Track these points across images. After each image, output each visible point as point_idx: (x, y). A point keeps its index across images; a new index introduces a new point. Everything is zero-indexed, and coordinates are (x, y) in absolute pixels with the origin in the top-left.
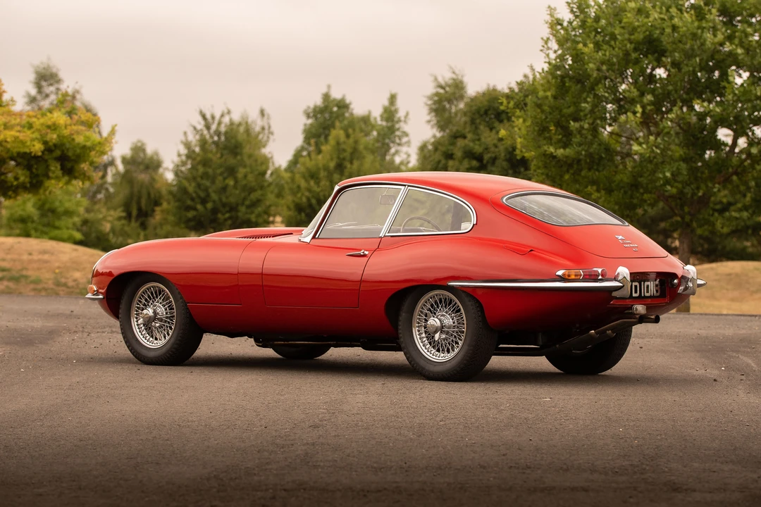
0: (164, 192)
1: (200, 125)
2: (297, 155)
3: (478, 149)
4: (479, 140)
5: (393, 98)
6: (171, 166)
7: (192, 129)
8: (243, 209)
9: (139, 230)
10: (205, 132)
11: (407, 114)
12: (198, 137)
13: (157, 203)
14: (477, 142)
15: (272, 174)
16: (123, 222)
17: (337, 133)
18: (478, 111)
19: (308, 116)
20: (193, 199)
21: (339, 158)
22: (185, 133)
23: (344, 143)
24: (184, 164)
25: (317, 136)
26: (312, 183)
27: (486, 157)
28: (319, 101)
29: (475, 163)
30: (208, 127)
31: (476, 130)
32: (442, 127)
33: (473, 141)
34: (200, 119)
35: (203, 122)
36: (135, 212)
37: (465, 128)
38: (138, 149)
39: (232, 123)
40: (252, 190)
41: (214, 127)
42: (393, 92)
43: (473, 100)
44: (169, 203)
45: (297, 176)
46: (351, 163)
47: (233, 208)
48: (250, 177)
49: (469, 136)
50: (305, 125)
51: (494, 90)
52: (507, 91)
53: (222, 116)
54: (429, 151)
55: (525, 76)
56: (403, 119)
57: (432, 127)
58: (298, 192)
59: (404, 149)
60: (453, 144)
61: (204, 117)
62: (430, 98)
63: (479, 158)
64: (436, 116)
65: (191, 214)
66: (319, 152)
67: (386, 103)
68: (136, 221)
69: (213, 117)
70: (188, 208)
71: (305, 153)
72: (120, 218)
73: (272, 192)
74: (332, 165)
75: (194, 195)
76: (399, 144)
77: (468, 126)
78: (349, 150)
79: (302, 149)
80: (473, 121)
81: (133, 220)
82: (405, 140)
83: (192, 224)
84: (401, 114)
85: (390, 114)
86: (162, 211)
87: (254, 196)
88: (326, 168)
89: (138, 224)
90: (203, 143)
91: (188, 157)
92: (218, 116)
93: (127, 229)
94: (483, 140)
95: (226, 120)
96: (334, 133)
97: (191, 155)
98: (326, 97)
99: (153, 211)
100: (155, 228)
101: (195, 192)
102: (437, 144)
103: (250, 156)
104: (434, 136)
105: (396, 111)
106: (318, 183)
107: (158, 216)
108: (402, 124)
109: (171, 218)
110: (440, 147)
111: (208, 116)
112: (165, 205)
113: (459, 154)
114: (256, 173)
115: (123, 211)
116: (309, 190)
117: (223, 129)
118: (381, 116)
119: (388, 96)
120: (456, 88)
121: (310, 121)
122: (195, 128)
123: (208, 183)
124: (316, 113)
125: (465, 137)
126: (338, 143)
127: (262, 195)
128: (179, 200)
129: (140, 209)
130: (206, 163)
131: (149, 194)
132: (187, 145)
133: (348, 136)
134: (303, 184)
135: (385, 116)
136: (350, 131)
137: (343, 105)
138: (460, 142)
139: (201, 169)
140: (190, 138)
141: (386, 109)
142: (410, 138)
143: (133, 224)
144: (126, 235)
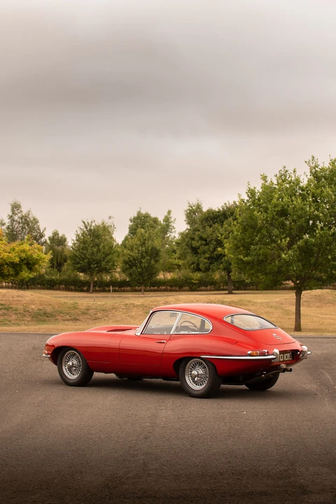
0: (68, 255)
1: (83, 227)
2: (126, 239)
3: (205, 236)
5: (169, 212)
7: (79, 228)
8: (103, 263)
9: (57, 272)
10: (85, 230)
12: (82, 232)
13: (65, 261)
14: (205, 233)
15: (115, 247)
16: (51, 268)
18: (205, 218)
19: (131, 221)
20: (79, 259)
22: (77, 231)
23: (145, 234)
24: (76, 244)
27: (208, 240)
29: (204, 242)
30: (86, 227)
31: (204, 228)
32: (190, 224)
33: (203, 232)
36: (55, 264)
37: (199, 226)
38: (56, 234)
39: (96, 226)
40: (107, 255)
41: (88, 228)
42: (170, 210)
43: (205, 214)
47: (98, 262)
48: (106, 248)
49: (201, 230)
50: (130, 225)
52: (217, 210)
54: (185, 236)
56: (173, 221)
57: (186, 224)
59: (173, 235)
60: (194, 233)
61: (84, 223)
62: (186, 211)
63: (206, 240)
64: (188, 219)
65: (79, 265)
67: (166, 214)
70: (78, 263)
71: (129, 238)
72: (49, 267)
73: (115, 255)
76: (171, 232)
77: (201, 225)
79: (129, 235)
80: (203, 223)
82: (173, 230)
83: (80, 270)
84: (172, 219)
85: (167, 219)
86: (67, 265)
87: (109, 257)
89: (57, 270)
90: (84, 234)
91: (78, 240)
92: (90, 223)
93: (51, 272)
94: (207, 232)
95: (93, 224)
98: (139, 213)
99: (63, 264)
100: (64, 271)
104: (188, 229)
105: (170, 218)
107: (65, 267)
108: (172, 224)
109: (72, 267)
110: (188, 235)
111: (86, 223)
112: (69, 262)
113: (197, 238)
114: (109, 247)
115: (50, 264)
117: (92, 228)
120: (199, 207)
121: (132, 223)
122: (81, 228)
123: (85, 252)
124: (134, 220)
125: (199, 231)
128: (73, 260)
129: (57, 263)
130: (84, 242)
131: (61, 256)
132: (78, 235)
135: (165, 220)
137: (147, 216)
138: (197, 233)
140: (79, 233)
141: (166, 217)
142: (176, 229)
143: (55, 269)
144: (52, 274)
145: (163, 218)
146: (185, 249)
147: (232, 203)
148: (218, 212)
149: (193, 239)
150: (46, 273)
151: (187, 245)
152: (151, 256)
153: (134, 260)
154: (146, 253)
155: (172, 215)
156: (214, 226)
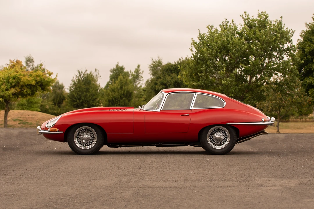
0: (66, 96)
1: (78, 75)
2: (108, 84)
3: (165, 82)
4: (165, 79)
5: (139, 66)
6: (68, 88)
7: (75, 76)
8: (91, 101)
9: (58, 108)
10: (80, 77)
11: (143, 71)
12: (77, 79)
13: (64, 99)
14: (165, 80)
15: (100, 90)
16: (54, 105)
17: (120, 77)
18: (165, 70)
19: (111, 72)
20: (76, 99)
21: (121, 85)
22: (73, 77)
23: (123, 80)
24: (73, 87)
25: (114, 78)
26: (113, 93)
27: (167, 84)
28: (115, 67)
29: (164, 86)
30: (80, 75)
31: (164, 76)
32: (153, 74)
33: (164, 79)
34: (78, 73)
35: (79, 74)
37: (161, 75)
39: (87, 74)
40: (94, 95)
41: (82, 75)
42: (139, 64)
43: (163, 66)
44: (68, 99)
45: (108, 91)
46: (125, 86)
47: (88, 102)
48: (94, 92)
49: (162, 78)
50: (110, 74)
51: (170, 63)
52: (174, 64)
53: (85, 72)
54: (150, 82)
55: (180, 59)
56: (141, 73)
57: (151, 75)
58: (109, 96)
59: (141, 82)
60: (157, 80)
61: (79, 72)
62: (150, 66)
64: (152, 71)
65: (75, 103)
66: (115, 83)
67: (136, 67)
68: (57, 105)
69: (82, 72)
70: (74, 101)
71: (110, 83)
72: (52, 104)
73: (100, 96)
74: (119, 87)
75: (76, 97)
76: (140, 81)
77: (162, 75)
78: (124, 82)
79: (110, 82)
80: (163, 74)
81: (56, 105)
82: (141, 79)
83: (75, 106)
84: (141, 71)
85: (137, 71)
86: (65, 102)
87: (94, 97)
88: (117, 88)
89: (58, 106)
90: (79, 80)
91: (74, 84)
92: (83, 72)
93: (54, 108)
94: (167, 79)
95: (86, 73)
96: (119, 77)
97: (75, 84)
98: (117, 66)
99: (63, 102)
100: (63, 107)
101: (77, 96)
102: (152, 81)
103: (93, 84)
104: (151, 78)
105: (140, 70)
106: (115, 94)
107: (64, 104)
108: (141, 74)
109: (69, 104)
110: (153, 81)
111: (81, 72)
112: (66, 100)
113: (159, 84)
114: (95, 90)
115: (53, 102)
116: (112, 95)
117: (85, 76)
118: (135, 72)
119: (137, 65)
120: (160, 62)
121: (112, 74)
122: (76, 76)
123: (80, 93)
124: (113, 71)
125: (161, 78)
126: (121, 80)
127: (97, 97)
128: (70, 99)
130: (80, 87)
131: (60, 97)
132: (74, 81)
133: (124, 78)
134: (111, 93)
135: (136, 71)
136: (125, 76)
137: (122, 69)
138: (159, 80)
139: (78, 89)
140: (75, 79)
142: (143, 78)
143: (56, 106)
144: (54, 109)
146: (151, 92)
147: (184, 59)
148: (175, 65)
149: (156, 84)
150: (50, 108)
151: (152, 88)
152: (126, 96)
153: (115, 99)
154: (123, 94)
155: (141, 68)
156: (172, 75)
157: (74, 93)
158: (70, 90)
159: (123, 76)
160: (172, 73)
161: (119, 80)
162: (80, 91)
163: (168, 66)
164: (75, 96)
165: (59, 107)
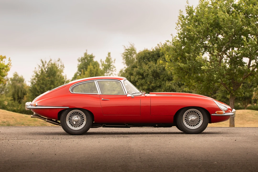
0: (27, 90)
2: (76, 76)
3: (141, 71)
4: (142, 68)
5: (109, 54)
10: (43, 68)
12: (40, 70)
13: (24, 94)
15: (66, 82)
17: (90, 67)
18: (141, 58)
19: (79, 61)
23: (93, 70)
24: (35, 79)
25: (83, 68)
27: (144, 74)
28: (83, 56)
29: (141, 77)
30: (44, 66)
31: (141, 65)
32: (127, 64)
33: (140, 69)
35: (42, 64)
36: (16, 98)
37: (137, 64)
38: (16, 75)
39: (52, 64)
41: (46, 66)
48: (59, 84)
49: (138, 67)
50: (78, 64)
51: (147, 50)
52: (151, 50)
54: (124, 73)
55: (158, 45)
56: (113, 62)
57: (124, 64)
59: (114, 72)
60: (133, 70)
61: (42, 62)
62: (123, 54)
63: (142, 75)
64: (126, 60)
66: (84, 74)
67: (107, 56)
71: (78, 75)
72: (11, 100)
76: (112, 71)
79: (77, 73)
80: (139, 61)
82: (114, 69)
84: (113, 60)
85: (108, 60)
86: (27, 97)
89: (18, 102)
90: (42, 71)
91: (36, 76)
92: (47, 62)
93: (14, 104)
95: (50, 63)
96: (89, 67)
98: (86, 54)
99: (23, 97)
102: (126, 71)
103: (58, 76)
104: (125, 68)
105: (111, 59)
107: (25, 99)
108: (113, 64)
110: (128, 71)
111: (44, 62)
112: (28, 94)
113: (135, 73)
114: (61, 82)
115: (12, 98)
117: (49, 66)
120: (133, 50)
121: (80, 63)
122: (39, 66)
123: (44, 86)
124: (82, 60)
126: (91, 71)
129: (18, 96)
130: (43, 79)
131: (22, 91)
132: (36, 72)
133: (94, 68)
136: (95, 66)
137: (92, 57)
138: (135, 69)
139: (41, 81)
140: (37, 70)
141: (107, 58)
142: (116, 68)
143: (16, 102)
144: (13, 106)
145: (105, 59)
147: (163, 44)
148: (152, 52)
149: (131, 74)
150: (8, 104)
156: (149, 63)
157: (36, 86)
158: (32, 83)
159: (93, 66)
160: (150, 61)
161: (88, 70)
162: (43, 84)
163: (145, 54)
164: (38, 88)
165: (20, 102)
